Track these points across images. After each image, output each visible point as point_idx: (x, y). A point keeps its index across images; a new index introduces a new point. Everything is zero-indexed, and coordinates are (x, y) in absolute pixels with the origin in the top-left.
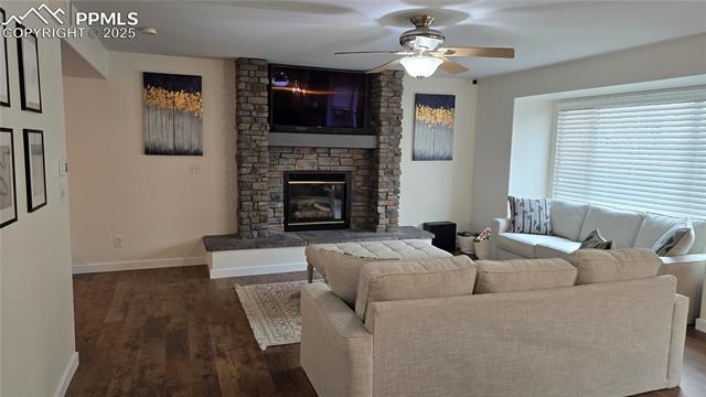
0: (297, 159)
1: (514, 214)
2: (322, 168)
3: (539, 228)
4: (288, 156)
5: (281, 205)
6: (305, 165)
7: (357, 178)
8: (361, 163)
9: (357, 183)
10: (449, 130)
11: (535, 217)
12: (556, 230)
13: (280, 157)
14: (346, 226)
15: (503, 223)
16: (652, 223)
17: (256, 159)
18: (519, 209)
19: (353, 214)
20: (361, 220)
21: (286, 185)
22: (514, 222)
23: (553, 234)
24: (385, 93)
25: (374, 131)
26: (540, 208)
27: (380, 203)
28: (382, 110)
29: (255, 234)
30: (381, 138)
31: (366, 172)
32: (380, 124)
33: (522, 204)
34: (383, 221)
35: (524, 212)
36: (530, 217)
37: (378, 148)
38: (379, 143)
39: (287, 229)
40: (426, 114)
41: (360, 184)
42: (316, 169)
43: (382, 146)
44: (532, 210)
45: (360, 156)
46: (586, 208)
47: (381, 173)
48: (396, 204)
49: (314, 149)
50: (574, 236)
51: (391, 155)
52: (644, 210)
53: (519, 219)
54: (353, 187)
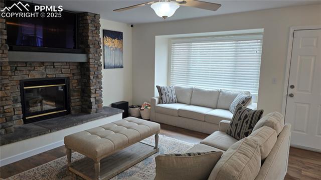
0: (29, 71)
1: (161, 94)
2: (49, 76)
3: (172, 100)
4: (22, 68)
5: (19, 105)
6: (36, 75)
7: (73, 81)
8: (75, 71)
9: (74, 84)
11: (170, 96)
12: (180, 100)
13: (16, 70)
14: (68, 113)
15: (157, 100)
16: (225, 94)
18: (163, 92)
19: (73, 104)
20: (77, 108)
21: (22, 90)
22: (162, 99)
23: (178, 102)
25: (85, 50)
26: (172, 91)
27: (93, 96)
28: (90, 38)
30: (90, 55)
31: (78, 77)
32: (88, 47)
33: (164, 89)
34: (94, 106)
35: (166, 93)
36: (168, 95)
37: (88, 62)
38: (88, 59)
39: (26, 122)
40: (109, 42)
41: (75, 85)
42: (45, 77)
43: (91, 61)
44: (169, 92)
45: (75, 67)
46: (192, 89)
47: (91, 77)
48: (101, 95)
49: (42, 63)
50: (189, 103)
51: (96, 66)
52: (219, 89)
53: (164, 97)
54: (71, 88)
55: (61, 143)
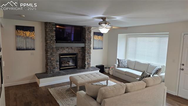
0: (63, 50)
1: (119, 63)
2: (70, 52)
3: (125, 67)
4: (60, 49)
5: (58, 63)
6: (65, 52)
7: (79, 55)
8: (80, 51)
9: (79, 56)
10: (102, 41)
11: (124, 64)
12: (129, 67)
13: (58, 50)
14: (76, 68)
15: (116, 66)
16: (151, 66)
17: (52, 51)
18: (120, 62)
19: (78, 64)
20: (80, 66)
21: (60, 58)
22: (119, 65)
23: (128, 68)
24: (87, 32)
25: (84, 42)
26: (125, 62)
27: (86, 61)
28: (86, 37)
29: (52, 72)
30: (86, 44)
31: (82, 53)
32: (86, 40)
33: (121, 61)
34: (87, 66)
35: (121, 63)
36: (123, 64)
37: (85, 47)
38: (85, 45)
39: (60, 70)
40: (96, 37)
41: (80, 56)
42: (68, 52)
43: (86, 46)
44: (123, 62)
45: (80, 49)
46: (136, 62)
47: (86, 53)
48: (90, 61)
49: (67, 47)
50: (133, 69)
51: (89, 48)
52: (149, 62)
53: (120, 64)
54: (78, 57)
55: (68, 80)
